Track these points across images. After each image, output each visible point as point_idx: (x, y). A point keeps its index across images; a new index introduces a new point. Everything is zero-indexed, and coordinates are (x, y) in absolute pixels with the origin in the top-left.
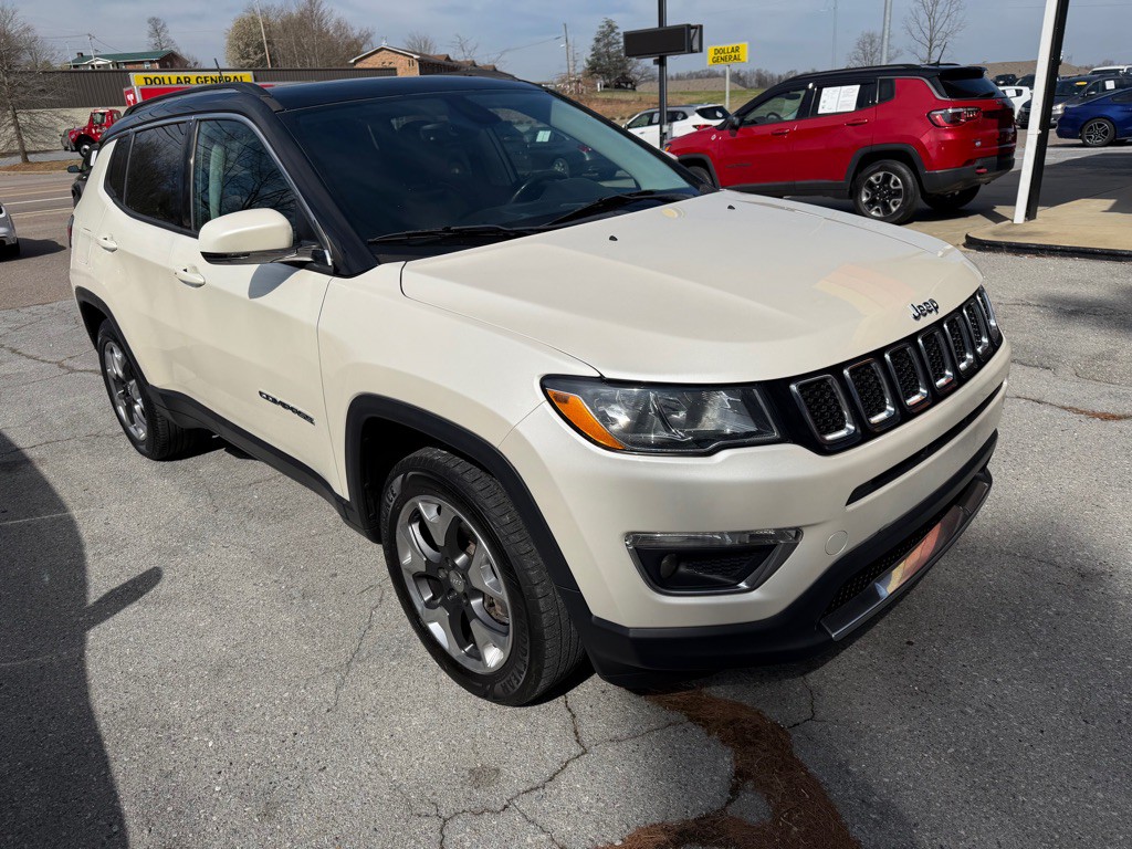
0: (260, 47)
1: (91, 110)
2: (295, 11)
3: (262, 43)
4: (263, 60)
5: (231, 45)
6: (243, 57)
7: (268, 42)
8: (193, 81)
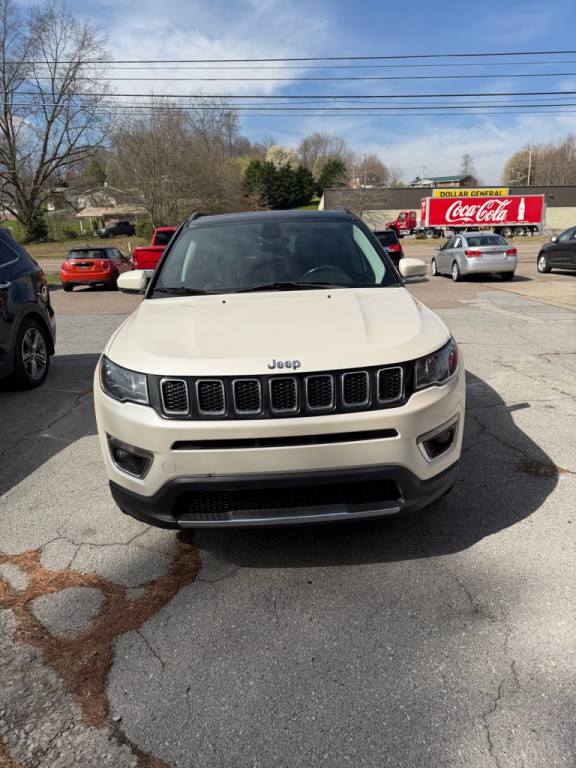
0: (526, 172)
1: (400, 211)
2: (557, 146)
3: (527, 169)
4: (524, 181)
5: (506, 171)
6: (512, 179)
7: (532, 168)
8: (469, 195)
